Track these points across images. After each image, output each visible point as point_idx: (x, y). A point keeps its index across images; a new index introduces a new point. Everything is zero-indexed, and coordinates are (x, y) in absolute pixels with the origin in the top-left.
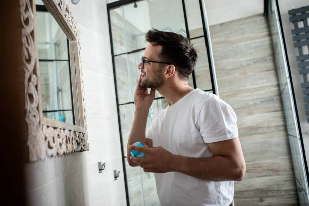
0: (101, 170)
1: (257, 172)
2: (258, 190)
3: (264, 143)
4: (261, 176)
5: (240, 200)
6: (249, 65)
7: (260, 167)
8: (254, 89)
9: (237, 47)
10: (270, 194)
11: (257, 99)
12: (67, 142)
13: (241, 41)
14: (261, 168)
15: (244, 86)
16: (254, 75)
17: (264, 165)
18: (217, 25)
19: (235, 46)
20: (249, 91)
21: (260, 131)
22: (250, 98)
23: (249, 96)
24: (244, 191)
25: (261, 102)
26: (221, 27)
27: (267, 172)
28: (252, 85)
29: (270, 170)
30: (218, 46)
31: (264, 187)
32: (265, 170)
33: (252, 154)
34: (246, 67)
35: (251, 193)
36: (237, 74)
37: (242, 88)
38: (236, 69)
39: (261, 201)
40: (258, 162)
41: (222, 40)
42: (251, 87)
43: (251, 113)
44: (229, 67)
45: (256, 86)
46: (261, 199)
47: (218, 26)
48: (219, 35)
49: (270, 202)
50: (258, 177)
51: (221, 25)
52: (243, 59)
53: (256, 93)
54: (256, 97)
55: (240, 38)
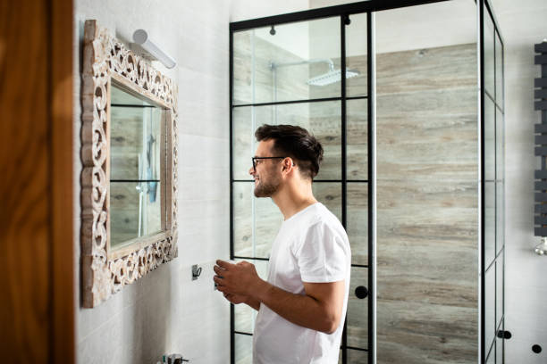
0: (195, 276)
1: (444, 297)
2: (441, 324)
3: (463, 255)
4: (449, 305)
5: (412, 334)
6: (457, 125)
7: (450, 290)
8: (459, 166)
9: (443, 92)
10: (458, 333)
11: (461, 184)
12: (140, 265)
13: (450, 84)
14: (451, 292)
15: (443, 160)
16: (464, 144)
17: (457, 288)
18: (415, 51)
19: (440, 90)
20: (451, 167)
21: (458, 234)
22: (450, 180)
23: (450, 177)
24: (420, 323)
25: (468, 189)
26: (421, 56)
27: (460, 301)
28: (457, 159)
29: (464, 297)
30: (412, 87)
31: (452, 322)
32: (456, 296)
33: (440, 268)
34: (452, 129)
35: (430, 327)
36: (436, 139)
37: (441, 162)
38: (436, 129)
39: (443, 341)
40: (448, 281)
41: (420, 77)
42: (456, 163)
43: (449, 205)
44: (425, 125)
45: (463, 163)
46: (443, 339)
47: (417, 53)
48: (416, 68)
49: (456, 344)
50: (444, 304)
51: (422, 52)
52: (450, 115)
53: (461, 173)
54: (460, 181)
55: (450, 78)
